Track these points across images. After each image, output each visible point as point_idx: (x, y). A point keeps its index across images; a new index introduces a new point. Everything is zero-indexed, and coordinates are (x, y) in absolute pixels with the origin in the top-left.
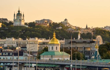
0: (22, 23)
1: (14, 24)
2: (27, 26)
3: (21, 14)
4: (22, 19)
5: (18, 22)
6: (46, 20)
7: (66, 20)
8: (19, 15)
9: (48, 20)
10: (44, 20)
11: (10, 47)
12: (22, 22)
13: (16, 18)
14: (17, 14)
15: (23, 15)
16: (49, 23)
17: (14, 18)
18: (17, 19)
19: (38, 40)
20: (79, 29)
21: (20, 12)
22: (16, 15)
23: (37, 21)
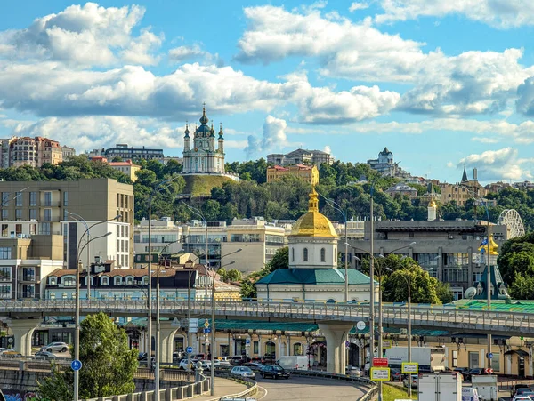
0: (216, 165)
1: (184, 170)
2: (235, 178)
3: (212, 132)
4: (216, 148)
5: (200, 159)
6: (309, 153)
7: (385, 153)
8: (205, 136)
9: (315, 153)
10: (301, 152)
11: (155, 256)
12: (216, 159)
13: (192, 147)
14: (198, 130)
15: (221, 134)
16: (319, 164)
17: (187, 146)
18: (196, 150)
19: (267, 227)
20: (433, 186)
21: (208, 124)
22: (192, 136)
23: (273, 156)
